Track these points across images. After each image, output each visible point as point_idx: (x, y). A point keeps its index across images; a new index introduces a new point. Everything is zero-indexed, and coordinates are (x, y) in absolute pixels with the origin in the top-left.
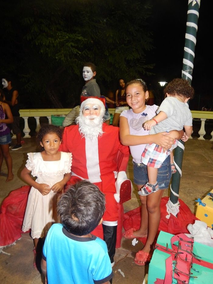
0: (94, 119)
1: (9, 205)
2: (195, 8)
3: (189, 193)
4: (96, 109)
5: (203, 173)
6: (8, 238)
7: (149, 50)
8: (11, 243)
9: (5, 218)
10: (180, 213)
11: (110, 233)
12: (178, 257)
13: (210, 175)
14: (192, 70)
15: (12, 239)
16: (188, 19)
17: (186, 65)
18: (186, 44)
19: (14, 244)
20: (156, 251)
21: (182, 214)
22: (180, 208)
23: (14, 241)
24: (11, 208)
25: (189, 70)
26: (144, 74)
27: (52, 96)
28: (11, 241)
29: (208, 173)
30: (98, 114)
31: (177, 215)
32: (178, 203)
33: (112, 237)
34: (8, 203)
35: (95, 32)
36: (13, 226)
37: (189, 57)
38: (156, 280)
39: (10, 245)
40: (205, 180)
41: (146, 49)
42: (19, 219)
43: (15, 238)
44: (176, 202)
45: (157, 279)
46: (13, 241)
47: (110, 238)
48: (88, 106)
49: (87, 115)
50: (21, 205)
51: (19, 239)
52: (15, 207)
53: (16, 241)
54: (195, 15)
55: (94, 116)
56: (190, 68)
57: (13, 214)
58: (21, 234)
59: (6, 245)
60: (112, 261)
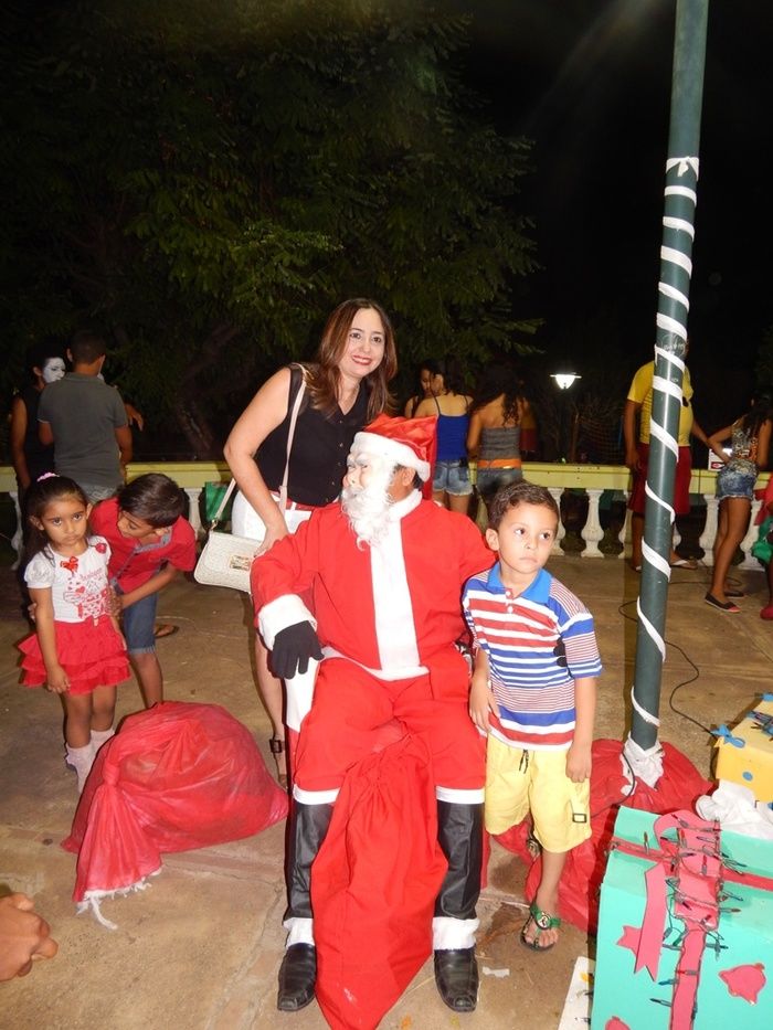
1: (128, 756)
2: (685, 181)
3: (686, 730)
5: (726, 669)
6: (121, 866)
7: (524, 274)
8: (130, 882)
9: (114, 799)
10: (665, 777)
11: (462, 825)
12: (681, 865)
13: (747, 676)
14: (683, 346)
15: (132, 872)
16: (668, 208)
17: (666, 332)
18: (663, 274)
19: (140, 886)
20: (616, 856)
21: (673, 782)
22: (666, 763)
23: (140, 879)
24: (138, 764)
25: (675, 346)
26: (507, 350)
27: (192, 420)
28: (130, 878)
29: (741, 667)
31: (658, 783)
32: (658, 746)
33: (471, 837)
34: (124, 751)
35: (351, 216)
36: (137, 826)
37: (673, 309)
38: (621, 933)
39: (127, 889)
40: (733, 690)
41: (514, 272)
42: (165, 799)
43: (142, 870)
44: (652, 744)
45: (625, 928)
46: (137, 877)
47: (466, 841)
50: (167, 754)
51: (155, 874)
52: (149, 766)
53: (143, 879)
54: (687, 200)
56: (679, 339)
57: (143, 785)
58: (159, 858)
59: (113, 888)
60: (472, 916)
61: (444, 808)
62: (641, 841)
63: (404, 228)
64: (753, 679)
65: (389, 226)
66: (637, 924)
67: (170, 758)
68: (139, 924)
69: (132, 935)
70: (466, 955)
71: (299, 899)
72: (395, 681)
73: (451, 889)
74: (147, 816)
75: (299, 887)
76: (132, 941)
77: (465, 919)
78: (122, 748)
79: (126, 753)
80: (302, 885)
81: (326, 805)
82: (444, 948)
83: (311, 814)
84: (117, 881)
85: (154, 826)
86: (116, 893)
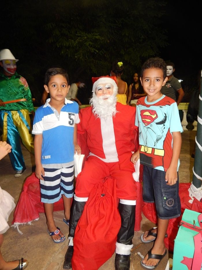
0: (107, 98)
4: (109, 88)
6: (26, 216)
20: (181, 228)
24: (33, 186)
30: (111, 93)
31: (201, 200)
33: (131, 216)
36: (32, 205)
38: (183, 259)
43: (33, 218)
45: (184, 257)
47: (128, 218)
48: (101, 86)
49: (100, 95)
55: (108, 96)
57: (33, 192)
58: (38, 214)
59: (23, 222)
60: (130, 243)
61: (122, 206)
62: (192, 223)
63: (127, 34)
65: (123, 34)
66: (190, 256)
68: (31, 234)
69: (28, 238)
70: (127, 257)
72: (110, 163)
74: (36, 202)
75: (73, 227)
76: (28, 239)
77: (127, 244)
78: (29, 181)
79: (30, 183)
80: (74, 227)
81: (84, 202)
82: (119, 254)
84: (24, 220)
85: (38, 205)
86: (23, 224)
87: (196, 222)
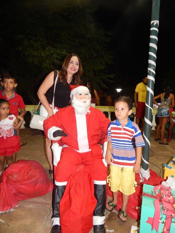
0: (86, 102)
1: (10, 174)
2: (156, 26)
3: (153, 167)
4: (86, 94)
5: (160, 153)
6: (6, 205)
8: (9, 209)
9: (5, 186)
10: (151, 177)
13: (165, 154)
14: (155, 68)
15: (10, 206)
16: (151, 33)
17: (151, 64)
18: (150, 50)
19: (12, 210)
20: (144, 197)
21: (153, 179)
22: (150, 174)
23: (12, 208)
24: (12, 176)
25: (153, 68)
27: (33, 97)
28: (9, 207)
32: (149, 170)
33: (103, 193)
36: (12, 194)
37: (152, 58)
39: (8, 211)
40: (162, 157)
42: (19, 186)
43: (13, 205)
44: (147, 169)
45: (149, 218)
46: (11, 207)
47: (102, 195)
50: (21, 173)
51: (16, 206)
52: (15, 176)
53: (13, 208)
54: (156, 31)
56: (154, 66)
57: (14, 182)
58: (18, 202)
59: (4, 211)
60: (104, 215)
61: (96, 186)
62: (151, 193)
63: (83, 52)
64: (167, 155)
65: (80, 51)
66: (152, 216)
67: (21, 174)
68: (11, 221)
69: (9, 224)
70: (102, 226)
71: (56, 212)
72: (83, 153)
73: (97, 208)
74: (15, 190)
75: (56, 209)
76: (9, 226)
77: (102, 216)
78: (8, 171)
79: (9, 173)
80: (57, 208)
81: (64, 186)
82: (96, 225)
83: (60, 188)
84: (5, 209)
85: (16, 193)
86: (5, 212)
87: (153, 192)
